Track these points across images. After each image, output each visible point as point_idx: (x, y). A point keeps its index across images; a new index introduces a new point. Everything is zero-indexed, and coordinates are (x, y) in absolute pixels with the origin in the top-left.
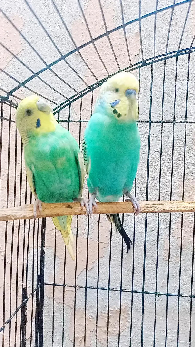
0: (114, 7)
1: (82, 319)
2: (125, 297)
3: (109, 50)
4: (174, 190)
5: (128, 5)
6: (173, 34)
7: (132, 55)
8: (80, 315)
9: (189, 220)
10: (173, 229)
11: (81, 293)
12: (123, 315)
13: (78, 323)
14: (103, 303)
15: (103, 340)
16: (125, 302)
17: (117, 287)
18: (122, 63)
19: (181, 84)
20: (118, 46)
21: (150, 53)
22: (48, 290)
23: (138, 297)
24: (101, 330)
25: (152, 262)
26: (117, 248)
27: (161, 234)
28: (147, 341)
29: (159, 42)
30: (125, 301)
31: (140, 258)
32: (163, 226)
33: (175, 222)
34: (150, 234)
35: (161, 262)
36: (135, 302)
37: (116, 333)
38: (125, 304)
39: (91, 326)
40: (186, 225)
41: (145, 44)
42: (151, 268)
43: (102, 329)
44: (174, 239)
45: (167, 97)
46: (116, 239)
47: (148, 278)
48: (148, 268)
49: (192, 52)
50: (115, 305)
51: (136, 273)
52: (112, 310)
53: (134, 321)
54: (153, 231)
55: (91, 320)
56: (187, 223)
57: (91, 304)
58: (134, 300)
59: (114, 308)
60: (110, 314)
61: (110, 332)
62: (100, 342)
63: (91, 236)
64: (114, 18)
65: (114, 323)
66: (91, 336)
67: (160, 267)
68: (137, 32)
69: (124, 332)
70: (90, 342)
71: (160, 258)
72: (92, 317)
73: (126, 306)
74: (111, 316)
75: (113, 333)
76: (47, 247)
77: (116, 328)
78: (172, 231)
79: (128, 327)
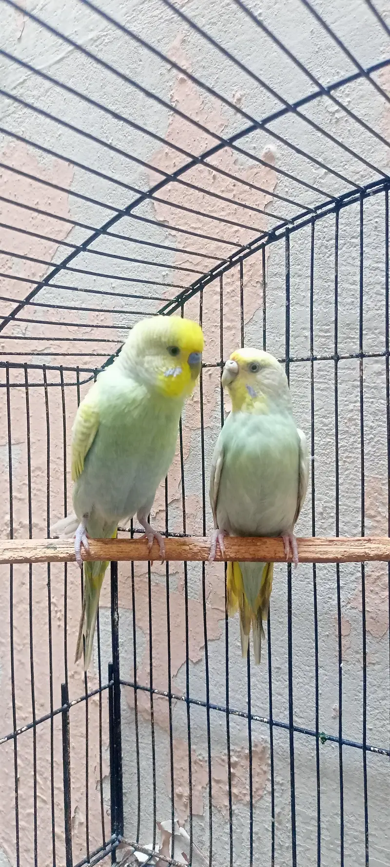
0: (222, 107)
4: (355, 502)
5: (248, 94)
6: (341, 140)
7: (260, 205)
8: (182, 750)
10: (355, 592)
12: (259, 765)
13: (181, 766)
15: (224, 808)
16: (262, 738)
20: (233, 190)
21: (295, 194)
22: (126, 694)
24: (220, 787)
27: (330, 600)
28: (306, 829)
30: (262, 736)
35: (331, 662)
37: (246, 800)
38: (262, 743)
39: (200, 777)
40: (382, 584)
43: (222, 787)
44: (357, 614)
52: (239, 752)
53: (281, 782)
55: (201, 763)
56: (384, 579)
57: (201, 732)
58: (280, 738)
59: (243, 748)
60: (234, 759)
61: (237, 796)
62: (219, 811)
63: (196, 594)
64: (223, 130)
65: (243, 779)
66: (203, 797)
67: (329, 674)
68: (267, 151)
69: (262, 801)
70: (201, 806)
71: (329, 653)
72: (203, 758)
73: (264, 748)
74: (236, 763)
75: (242, 800)
76: (124, 608)
77: (247, 789)
78: (352, 595)
79: (269, 792)
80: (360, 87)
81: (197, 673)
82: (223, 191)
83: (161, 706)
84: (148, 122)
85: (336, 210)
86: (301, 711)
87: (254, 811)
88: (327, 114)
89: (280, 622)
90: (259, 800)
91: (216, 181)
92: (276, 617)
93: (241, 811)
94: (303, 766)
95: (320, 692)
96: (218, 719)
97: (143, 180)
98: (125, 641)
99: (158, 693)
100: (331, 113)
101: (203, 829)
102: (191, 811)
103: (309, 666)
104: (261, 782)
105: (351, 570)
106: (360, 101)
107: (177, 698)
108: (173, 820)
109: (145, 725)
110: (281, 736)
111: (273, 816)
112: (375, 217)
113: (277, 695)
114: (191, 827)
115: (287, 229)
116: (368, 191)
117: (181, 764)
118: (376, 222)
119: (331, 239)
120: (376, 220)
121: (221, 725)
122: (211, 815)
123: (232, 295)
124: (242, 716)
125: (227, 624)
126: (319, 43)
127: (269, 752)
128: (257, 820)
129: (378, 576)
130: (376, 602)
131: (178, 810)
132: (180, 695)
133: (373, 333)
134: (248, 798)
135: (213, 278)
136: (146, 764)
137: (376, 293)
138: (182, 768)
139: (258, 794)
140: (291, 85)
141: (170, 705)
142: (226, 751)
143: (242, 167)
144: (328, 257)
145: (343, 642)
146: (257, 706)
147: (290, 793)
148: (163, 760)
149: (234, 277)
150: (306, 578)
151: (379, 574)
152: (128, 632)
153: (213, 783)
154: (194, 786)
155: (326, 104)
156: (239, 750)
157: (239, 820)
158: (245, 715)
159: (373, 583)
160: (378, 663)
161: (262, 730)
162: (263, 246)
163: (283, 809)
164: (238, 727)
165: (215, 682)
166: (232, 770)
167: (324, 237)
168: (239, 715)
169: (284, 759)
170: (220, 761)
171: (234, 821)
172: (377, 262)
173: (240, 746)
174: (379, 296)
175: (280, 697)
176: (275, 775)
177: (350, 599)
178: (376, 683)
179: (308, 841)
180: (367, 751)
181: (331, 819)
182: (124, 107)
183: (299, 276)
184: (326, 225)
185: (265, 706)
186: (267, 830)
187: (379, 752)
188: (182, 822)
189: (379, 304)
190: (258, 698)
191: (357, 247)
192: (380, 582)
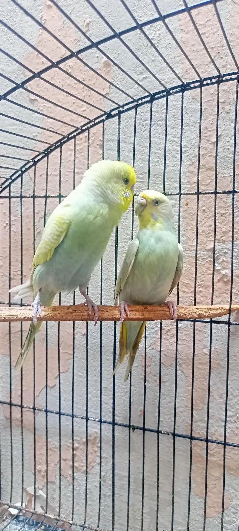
1: (44, 447)
5: (94, 21)
6: (154, 58)
8: (42, 443)
10: (155, 339)
12: (92, 448)
14: (68, 429)
15: (68, 476)
16: (95, 431)
22: (3, 409)
24: (67, 463)
29: (135, 73)
30: (94, 430)
35: (139, 382)
36: (107, 433)
38: (94, 434)
39: (54, 458)
40: (171, 334)
41: (116, 77)
42: (126, 390)
48: (123, 389)
50: (82, 434)
52: (79, 441)
53: (106, 457)
55: (54, 449)
56: (173, 331)
57: (55, 430)
58: (106, 430)
59: (82, 438)
60: (76, 445)
61: (77, 468)
62: (66, 478)
63: (53, 344)
64: (77, 43)
65: (82, 457)
66: (55, 470)
67: (137, 389)
69: (93, 469)
70: (54, 477)
71: (138, 376)
72: (56, 446)
73: (95, 437)
74: (77, 448)
75: (80, 470)
76: (3, 354)
77: (84, 463)
78: (153, 341)
79: (98, 464)
81: (53, 394)
83: (28, 416)
84: (24, 32)
85: (151, 102)
86: (119, 413)
87: (88, 476)
89: (107, 359)
90: (91, 468)
92: (105, 356)
93: (80, 476)
94: (120, 446)
95: (132, 400)
96: (66, 421)
97: (21, 70)
98: (3, 375)
99: (26, 407)
101: (54, 490)
102: (47, 479)
103: (125, 385)
104: (94, 458)
105: (152, 326)
107: (39, 410)
108: (35, 486)
109: (16, 428)
110: (106, 429)
111: (100, 478)
112: (173, 109)
113: (104, 404)
114: (47, 490)
115: (119, 111)
116: (171, 91)
117: (41, 451)
118: (174, 112)
119: (146, 120)
120: (174, 110)
121: (68, 425)
122: (60, 480)
123: (81, 151)
124: (82, 418)
125: (73, 361)
127: (99, 439)
128: (90, 481)
129: (169, 329)
130: (167, 345)
131: (38, 480)
132: (41, 408)
133: (170, 181)
134: (85, 468)
135: (69, 139)
136: (17, 453)
137: (172, 156)
138: (41, 454)
139: (91, 465)
140: (122, 19)
141: (34, 415)
142: (71, 441)
144: (144, 132)
145: (147, 370)
146: (91, 411)
147: (112, 463)
148: (28, 450)
149: (82, 140)
151: (169, 328)
152: (5, 369)
153: (62, 461)
154: (49, 464)
156: (79, 439)
157: (78, 482)
158: (84, 418)
159: (166, 334)
160: (167, 381)
161: (95, 426)
162: (103, 121)
163: (106, 473)
164: (79, 426)
165: (64, 399)
166: (75, 452)
167: (141, 119)
168: (80, 418)
169: (108, 443)
170: (66, 447)
171: (75, 483)
172: (174, 137)
173: (80, 437)
174: (174, 159)
175: (106, 405)
176: (102, 452)
177: (151, 344)
178: (165, 393)
179: (123, 490)
180: (160, 434)
181: (136, 475)
182: (7, 20)
183: (125, 142)
184: (143, 111)
185: (96, 411)
186: (96, 486)
187: (167, 434)
188: (41, 487)
189: (174, 163)
190: (92, 407)
191: (162, 127)
192: (170, 332)
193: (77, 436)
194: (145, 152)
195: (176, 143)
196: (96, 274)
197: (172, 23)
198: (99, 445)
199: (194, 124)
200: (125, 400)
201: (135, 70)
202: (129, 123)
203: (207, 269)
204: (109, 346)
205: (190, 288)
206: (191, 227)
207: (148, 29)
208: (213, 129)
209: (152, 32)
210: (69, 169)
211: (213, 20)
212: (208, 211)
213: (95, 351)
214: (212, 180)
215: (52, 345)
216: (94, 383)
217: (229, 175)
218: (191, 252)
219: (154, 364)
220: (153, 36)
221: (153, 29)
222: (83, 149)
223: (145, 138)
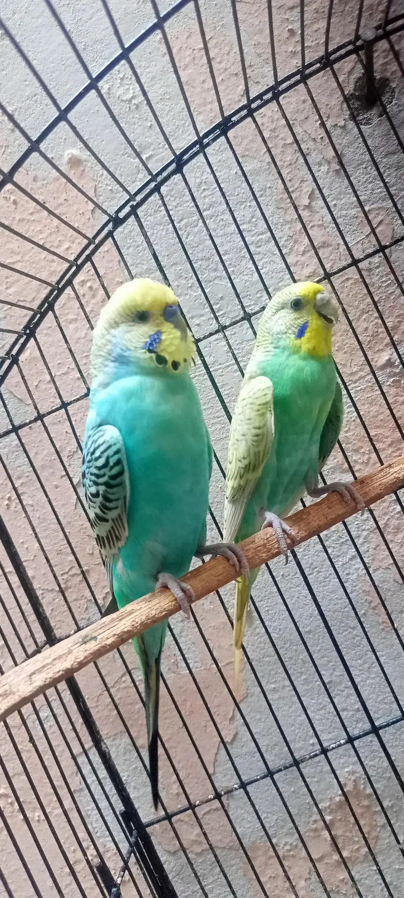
1: (270, 862)
2: (342, 761)
3: (27, 226)
5: (20, 108)
6: (150, 123)
7: (85, 214)
8: (262, 855)
9: (392, 514)
10: (370, 552)
11: (238, 805)
12: (358, 804)
13: (269, 875)
14: (298, 800)
15: (341, 885)
16: (347, 772)
17: (312, 747)
18: (70, 241)
19: (221, 223)
22: (160, 838)
23: (368, 746)
24: (327, 863)
25: (361, 650)
26: (267, 659)
27: (350, 576)
29: (128, 156)
30: (346, 770)
31: (329, 655)
32: (344, 556)
33: (365, 533)
34: (325, 588)
35: (381, 639)
36: (370, 761)
37: (364, 853)
38: (349, 777)
39: (300, 867)
40: (392, 529)
41: (99, 175)
42: (366, 665)
43: (328, 861)
44: (384, 573)
45: (208, 266)
46: (256, 638)
47: (370, 690)
48: (360, 668)
49: (208, 144)
50: (328, 792)
51: (339, 692)
52: (329, 806)
53: (390, 805)
54: (328, 579)
55: (292, 853)
56: (392, 523)
57: (275, 817)
59: (331, 799)
60: (328, 818)
61: (350, 858)
64: (4, 152)
65: (348, 834)
67: (384, 653)
68: (69, 156)
69: (380, 842)
72: (291, 844)
73: (355, 781)
74: (332, 821)
75: (359, 857)
76: (110, 737)
77: (358, 842)
78: (369, 557)
79: (383, 826)
80: (148, 70)
81: (243, 750)
82: (32, 214)
87: (378, 859)
88: (123, 104)
89: (308, 632)
90: (376, 843)
91: (19, 206)
93: (364, 871)
99: (202, 803)
100: (127, 101)
103: (360, 659)
106: (153, 83)
107: (228, 792)
117: (271, 873)
121: (294, 792)
124: (316, 755)
126: (83, 40)
134: (365, 850)
139: (371, 837)
140: (68, 86)
141: (223, 807)
143: (45, 182)
148: (243, 886)
149: (86, 297)
150: (313, 569)
152: (127, 763)
153: (318, 864)
154: (296, 885)
155: (117, 95)
156: (329, 803)
158: (318, 753)
164: (316, 779)
166: (333, 832)
168: (311, 758)
169: (381, 777)
170: (314, 833)
173: (330, 796)
177: (368, 563)
185: (333, 734)
190: (322, 731)
191: (213, 218)
192: (389, 527)
193: (322, 800)
194: (204, 267)
195: (248, 231)
196: (216, 500)
197: (154, 63)
198: (369, 790)
199: (262, 193)
200: (373, 684)
201: (126, 153)
202: (154, 235)
203: (396, 396)
204: (298, 608)
205: (384, 440)
206: (337, 345)
207: (118, 85)
208: (296, 187)
209: (127, 87)
210: (84, 352)
211: (216, 36)
212: (351, 308)
213: (280, 630)
214: (333, 262)
215: (196, 664)
216: (305, 687)
217: (355, 242)
218: (357, 384)
219: (390, 593)
220: (134, 93)
221: (127, 83)
222: (94, 310)
223: (193, 247)
